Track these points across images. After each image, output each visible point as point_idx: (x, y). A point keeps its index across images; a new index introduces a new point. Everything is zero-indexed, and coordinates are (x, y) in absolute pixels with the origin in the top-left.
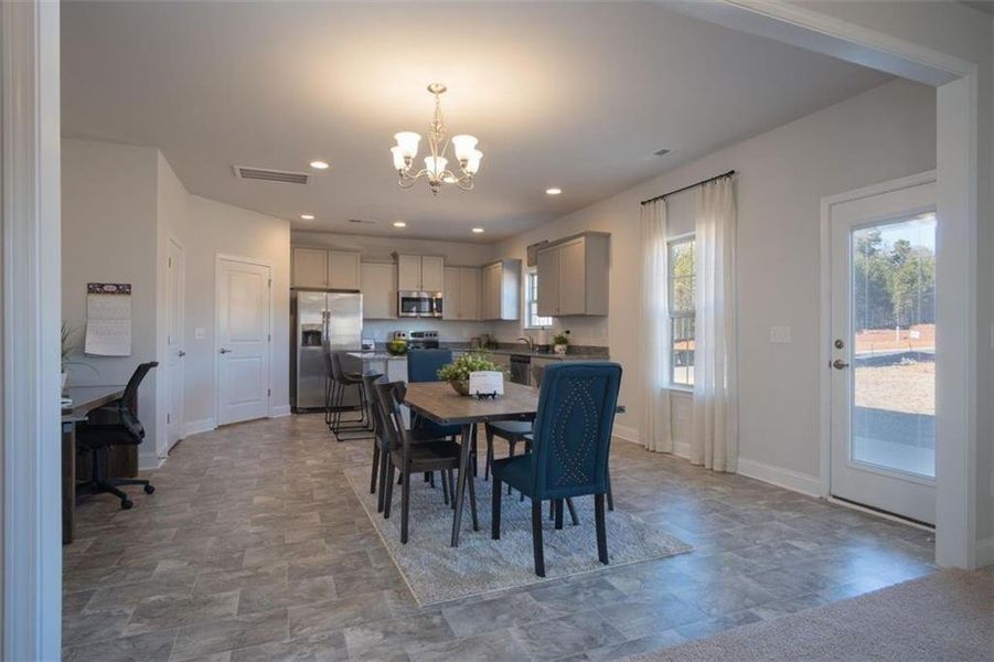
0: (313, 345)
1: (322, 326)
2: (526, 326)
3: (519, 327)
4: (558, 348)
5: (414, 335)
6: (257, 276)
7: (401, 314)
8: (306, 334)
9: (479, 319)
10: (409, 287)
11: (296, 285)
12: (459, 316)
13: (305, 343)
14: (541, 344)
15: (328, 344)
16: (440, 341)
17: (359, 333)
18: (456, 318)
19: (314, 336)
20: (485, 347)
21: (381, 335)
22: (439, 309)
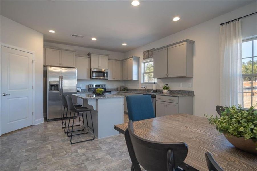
0: (55, 90)
1: (59, 82)
2: (142, 82)
3: (138, 83)
4: (165, 91)
5: (96, 86)
6: (27, 58)
7: (92, 78)
8: (52, 86)
9: (121, 80)
10: (95, 67)
11: (47, 64)
12: (114, 78)
13: (51, 89)
14: (154, 89)
15: (62, 90)
16: (106, 88)
17: (76, 85)
18: (112, 79)
19: (55, 86)
20: (123, 91)
21: (84, 86)
22: (107, 76)
